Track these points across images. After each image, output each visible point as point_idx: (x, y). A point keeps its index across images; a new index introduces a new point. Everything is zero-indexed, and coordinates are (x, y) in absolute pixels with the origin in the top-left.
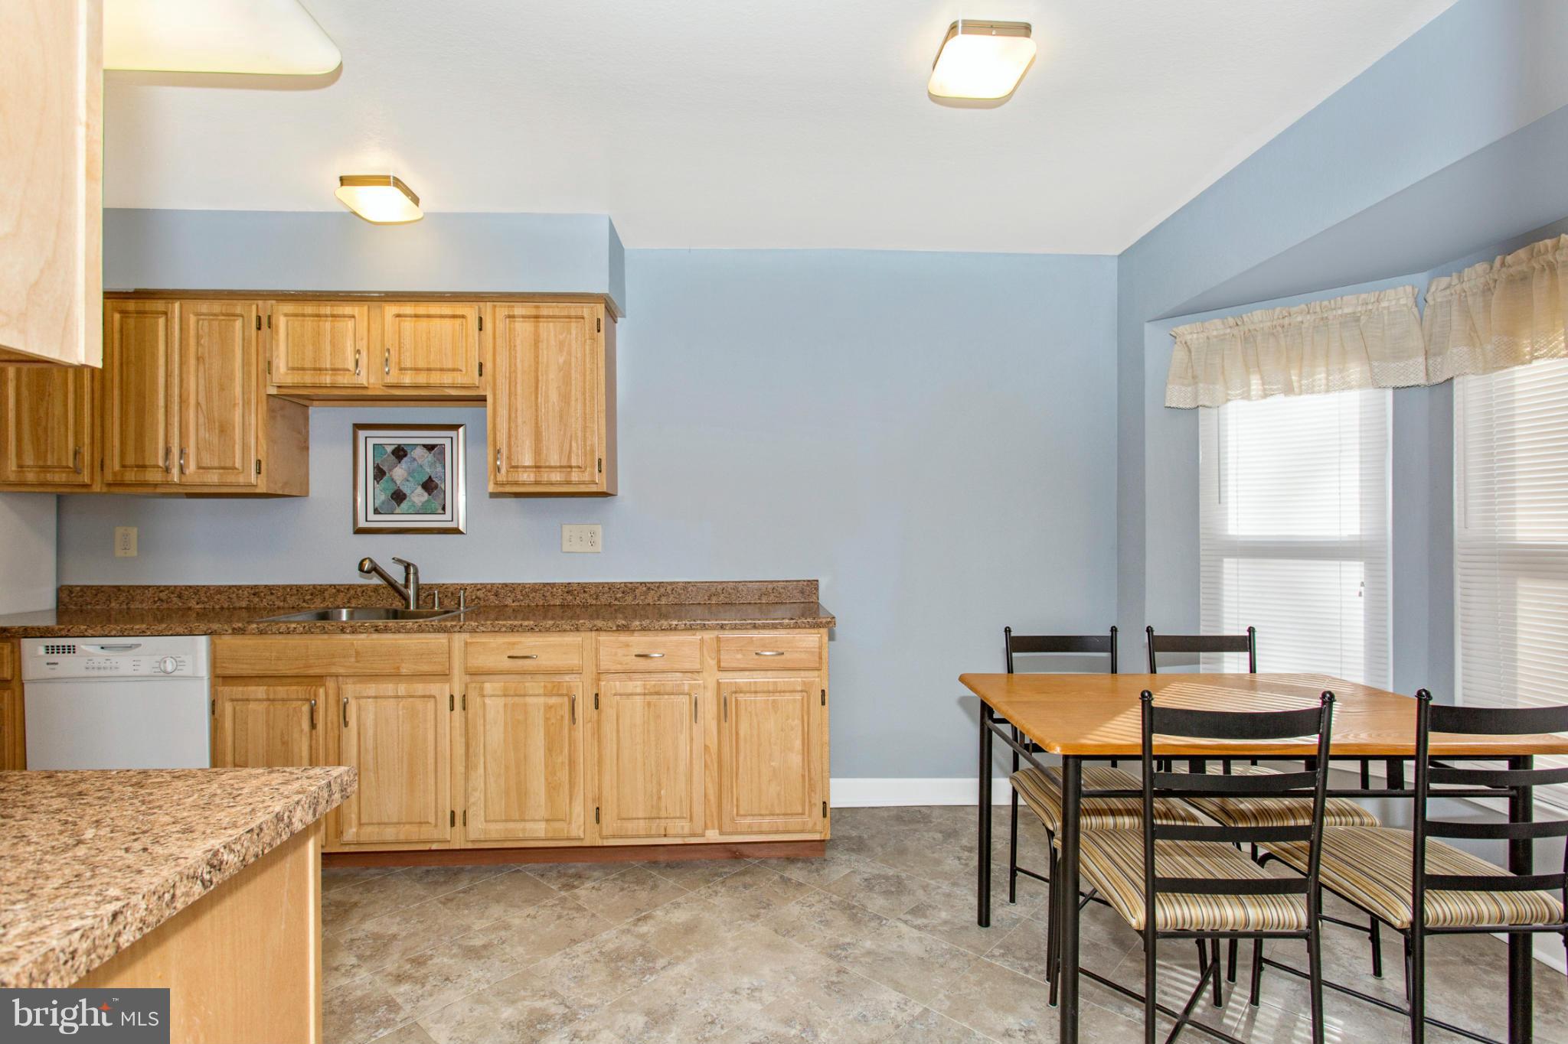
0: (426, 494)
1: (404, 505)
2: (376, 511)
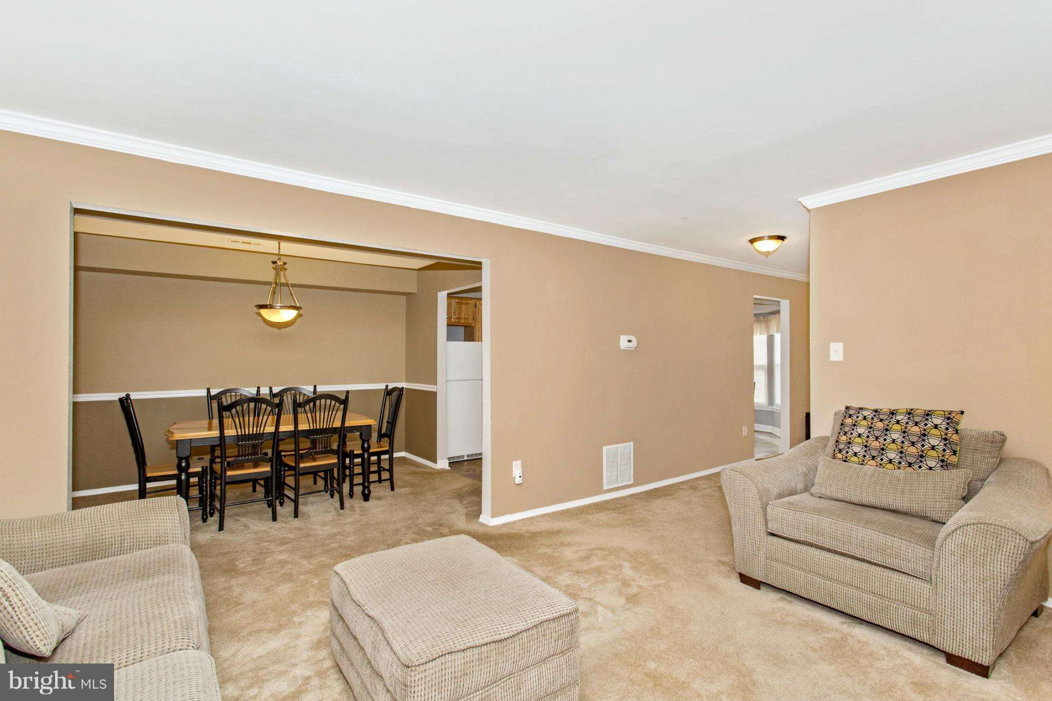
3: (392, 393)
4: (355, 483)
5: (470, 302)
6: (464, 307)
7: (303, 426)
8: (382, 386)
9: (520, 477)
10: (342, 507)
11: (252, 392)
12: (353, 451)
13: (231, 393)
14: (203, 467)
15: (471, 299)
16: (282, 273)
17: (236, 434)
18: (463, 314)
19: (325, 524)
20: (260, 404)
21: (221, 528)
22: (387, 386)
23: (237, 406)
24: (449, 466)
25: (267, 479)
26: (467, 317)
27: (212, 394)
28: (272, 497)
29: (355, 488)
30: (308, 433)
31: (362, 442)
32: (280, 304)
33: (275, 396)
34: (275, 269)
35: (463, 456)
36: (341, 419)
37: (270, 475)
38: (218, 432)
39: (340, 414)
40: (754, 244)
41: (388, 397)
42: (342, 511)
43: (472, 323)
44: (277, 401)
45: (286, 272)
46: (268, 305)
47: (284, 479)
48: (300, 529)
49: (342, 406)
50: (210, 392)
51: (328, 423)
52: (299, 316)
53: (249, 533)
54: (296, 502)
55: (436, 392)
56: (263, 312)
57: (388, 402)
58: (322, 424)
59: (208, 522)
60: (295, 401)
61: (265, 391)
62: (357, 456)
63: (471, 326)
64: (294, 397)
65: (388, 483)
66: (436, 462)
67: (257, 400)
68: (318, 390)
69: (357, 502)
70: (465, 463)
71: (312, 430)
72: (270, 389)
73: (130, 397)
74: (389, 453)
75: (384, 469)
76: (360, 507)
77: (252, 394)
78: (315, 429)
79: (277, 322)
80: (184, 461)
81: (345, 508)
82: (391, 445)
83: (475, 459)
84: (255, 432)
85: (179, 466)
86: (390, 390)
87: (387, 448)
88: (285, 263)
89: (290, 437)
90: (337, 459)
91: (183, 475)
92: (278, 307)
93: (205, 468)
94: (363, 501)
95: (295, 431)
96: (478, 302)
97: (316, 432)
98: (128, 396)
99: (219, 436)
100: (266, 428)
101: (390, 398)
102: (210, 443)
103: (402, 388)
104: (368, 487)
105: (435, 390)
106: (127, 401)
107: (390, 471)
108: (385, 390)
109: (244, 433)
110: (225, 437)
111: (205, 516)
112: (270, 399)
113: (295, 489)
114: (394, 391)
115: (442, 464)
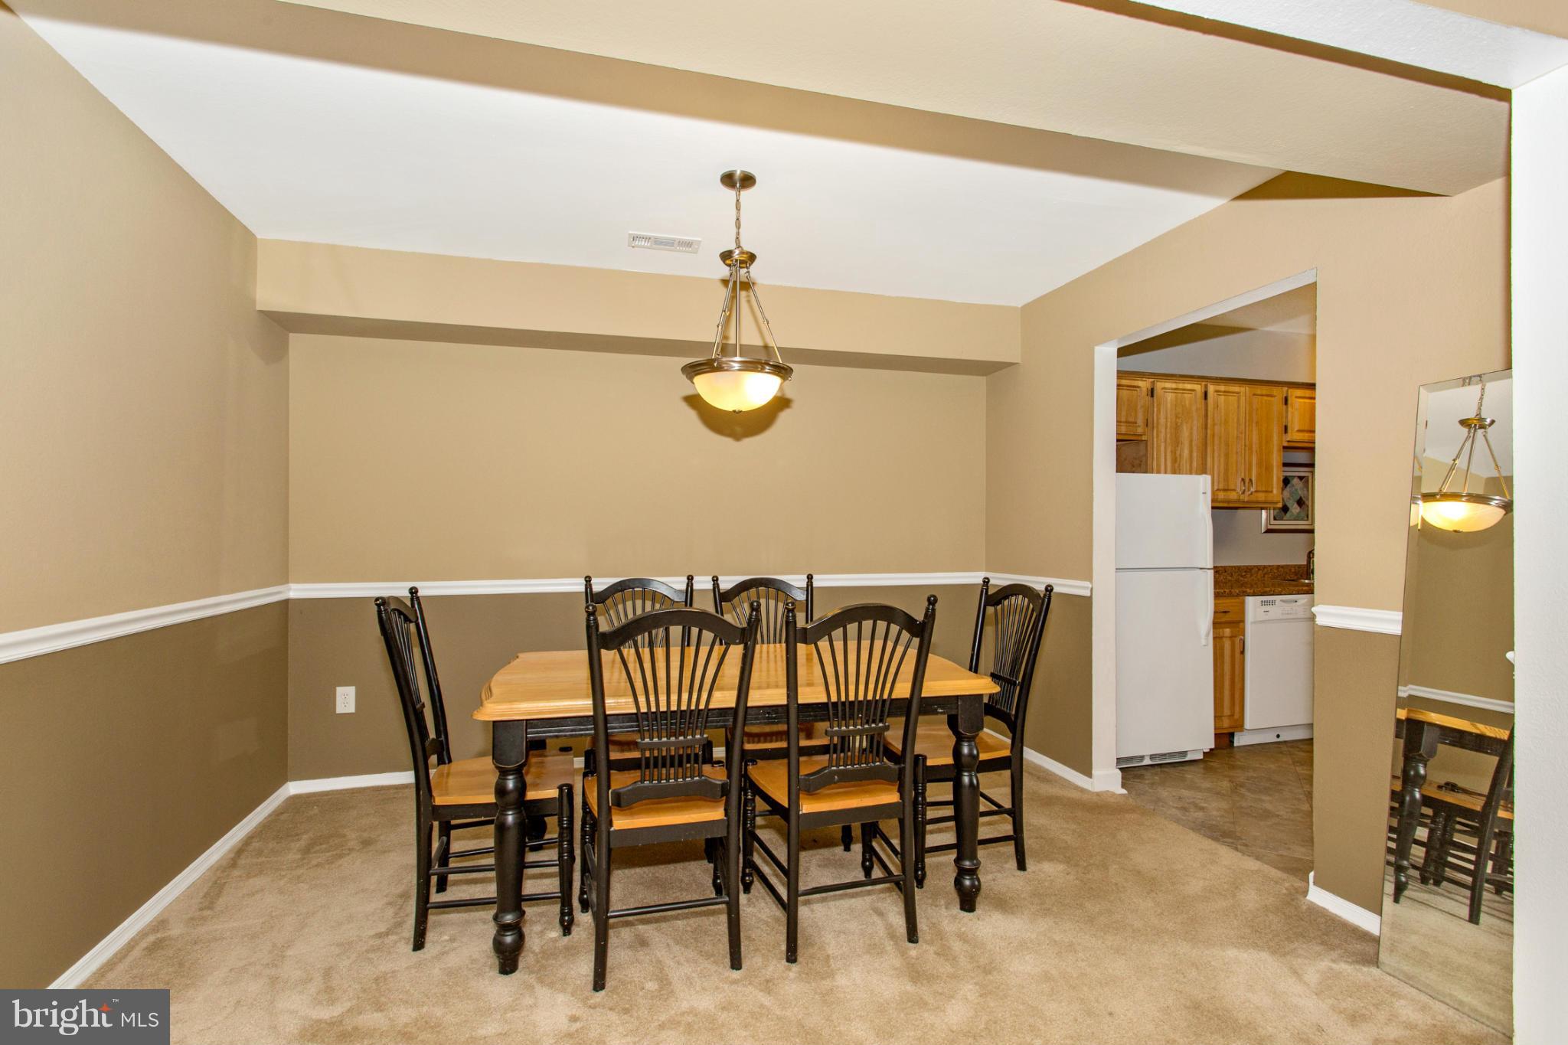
0: (1299, 508)
1: (1288, 514)
2: (1275, 519)
3: (1006, 597)
5: (1143, 384)
6: (1125, 395)
7: (811, 694)
8: (976, 578)
10: (912, 935)
11: (674, 586)
12: (925, 758)
13: (634, 588)
14: (560, 788)
15: (1141, 375)
16: (743, 294)
17: (635, 711)
18: (1125, 413)
19: (884, 1023)
20: (694, 629)
21: (599, 979)
22: (986, 581)
23: (637, 635)
24: (1123, 786)
26: (1131, 419)
27: (596, 589)
28: (728, 895)
29: (931, 860)
30: (820, 711)
31: (954, 739)
32: (740, 356)
33: (726, 598)
34: (726, 281)
35: (1142, 758)
36: (912, 679)
37: (720, 833)
38: (589, 702)
39: (912, 653)
41: (990, 610)
43: (1144, 434)
44: (736, 618)
46: (713, 364)
47: (753, 823)
49: (916, 641)
50: (591, 585)
51: (880, 687)
52: (781, 403)
53: (672, 1023)
54: (790, 909)
55: (1090, 598)
56: (702, 384)
57: (989, 631)
58: (862, 688)
59: (574, 933)
60: (790, 622)
61: (703, 583)
63: (1141, 441)
64: (789, 611)
65: (1009, 848)
66: (1087, 771)
67: (687, 616)
68: (815, 584)
69: (943, 911)
70: (1148, 774)
71: (835, 704)
72: (713, 580)
73: (419, 594)
74: (1012, 764)
75: (1000, 810)
76: (962, 937)
77: (676, 591)
78: (843, 703)
79: (734, 411)
80: (511, 777)
81: (920, 934)
82: (1018, 744)
83: (1170, 766)
84: (684, 707)
85: (500, 791)
86: (1000, 590)
87: (1006, 753)
88: (752, 257)
89: (775, 718)
90: (898, 794)
91: (510, 813)
92: (736, 366)
93: (567, 791)
94: (959, 907)
95: (787, 706)
96: (1158, 383)
97: (844, 710)
98: (413, 591)
99: (591, 713)
100: (716, 694)
101: (996, 610)
102: (572, 730)
103: (1049, 589)
104: (972, 872)
105: (1089, 594)
106: (409, 604)
107: (1015, 813)
108: (982, 592)
109: (653, 709)
110: (606, 716)
111: (566, 918)
112: (717, 612)
113: (786, 872)
114: (1012, 596)
115: (1105, 780)
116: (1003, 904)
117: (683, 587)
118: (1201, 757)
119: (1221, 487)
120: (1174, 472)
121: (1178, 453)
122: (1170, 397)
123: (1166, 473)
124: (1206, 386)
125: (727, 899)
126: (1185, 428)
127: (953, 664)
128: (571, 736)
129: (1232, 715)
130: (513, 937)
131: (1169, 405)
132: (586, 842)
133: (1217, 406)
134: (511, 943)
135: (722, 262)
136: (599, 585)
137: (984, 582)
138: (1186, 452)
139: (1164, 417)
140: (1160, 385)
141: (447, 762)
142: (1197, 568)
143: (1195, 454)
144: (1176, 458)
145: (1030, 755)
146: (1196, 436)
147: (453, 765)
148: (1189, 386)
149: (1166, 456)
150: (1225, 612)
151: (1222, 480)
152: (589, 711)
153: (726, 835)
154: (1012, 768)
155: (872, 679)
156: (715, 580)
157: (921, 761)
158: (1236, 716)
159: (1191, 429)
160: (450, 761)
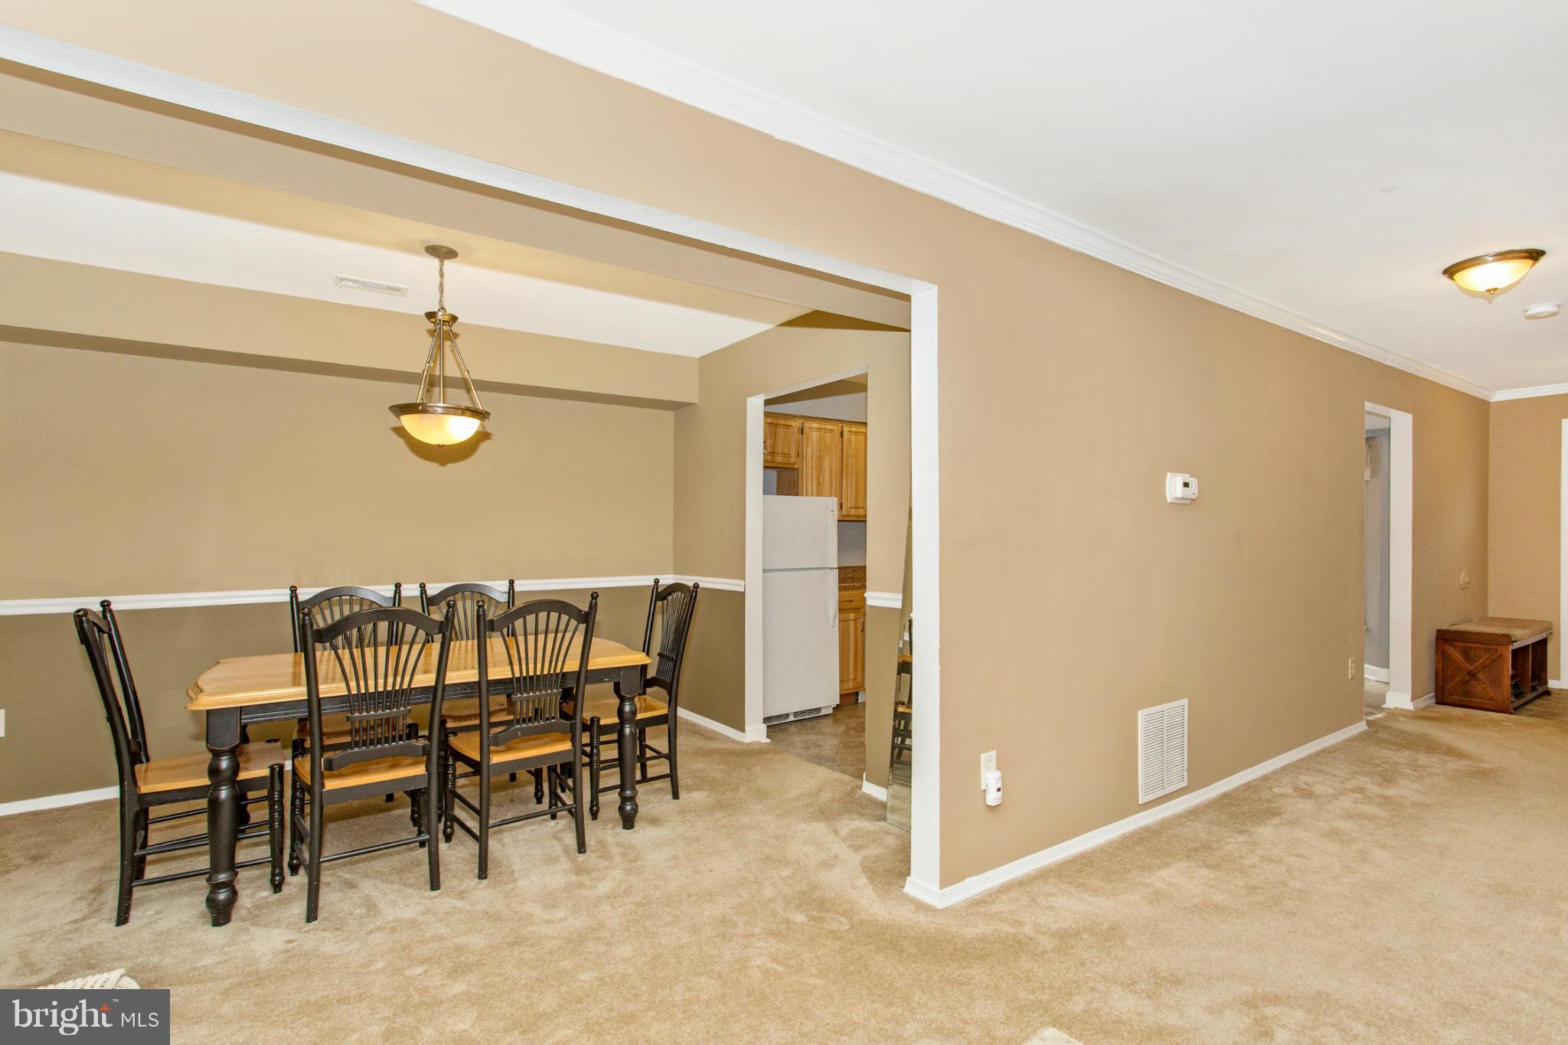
3: (669, 594)
4: (601, 787)
5: (793, 423)
6: (781, 431)
7: (498, 671)
8: (648, 581)
9: (999, 790)
10: (582, 847)
11: (382, 593)
12: (599, 719)
13: (340, 596)
14: (272, 768)
15: (794, 417)
17: (347, 693)
18: (780, 446)
19: (551, 901)
20: (401, 624)
21: (312, 914)
22: (657, 581)
23: (346, 630)
24: (768, 736)
25: (416, 796)
26: (786, 452)
27: (301, 598)
28: (429, 833)
29: (603, 798)
30: (506, 686)
31: (618, 701)
32: (444, 403)
33: (432, 601)
34: (431, 333)
35: (787, 715)
36: (579, 656)
37: (423, 785)
38: (304, 688)
39: (579, 639)
40: (1455, 277)
41: (659, 603)
42: (581, 857)
43: (796, 463)
44: (437, 615)
45: (458, 341)
46: (419, 404)
47: (454, 784)
48: (496, 918)
49: (583, 627)
50: (296, 595)
51: (553, 664)
52: (482, 436)
53: (378, 929)
54: (481, 840)
55: (743, 593)
56: (408, 422)
57: (658, 619)
58: (539, 666)
59: (285, 890)
60: (480, 616)
61: (410, 590)
62: (608, 729)
63: (794, 469)
64: (479, 607)
65: (666, 784)
66: (743, 730)
67: (395, 614)
68: (517, 589)
69: (610, 832)
70: (792, 729)
71: (518, 679)
72: (421, 587)
73: (112, 607)
74: (668, 721)
75: (659, 755)
76: (620, 845)
77: (385, 598)
78: (525, 678)
79: (438, 445)
80: (224, 758)
81: (587, 847)
82: (673, 703)
83: (809, 719)
84: (389, 688)
85: (214, 771)
86: (665, 589)
87: (665, 711)
88: (454, 319)
89: (470, 693)
90: (571, 743)
91: (224, 788)
92: (440, 410)
93: (277, 772)
94: (622, 827)
95: (479, 683)
96: (807, 424)
97: (525, 683)
98: (105, 605)
99: (306, 698)
100: (416, 677)
101: (663, 605)
102: (285, 714)
103: (696, 586)
104: (632, 799)
105: (743, 590)
106: (101, 615)
107: (671, 757)
108: (653, 590)
109: (363, 691)
110: (319, 700)
111: (277, 878)
112: (424, 612)
113: (478, 812)
114: (674, 592)
115: (755, 732)
116: (654, 821)
117: (392, 594)
118: (831, 711)
119: (853, 505)
120: (818, 495)
121: (821, 479)
122: (815, 435)
123: (812, 495)
124: (842, 427)
125: (428, 837)
126: (826, 460)
127: (619, 644)
128: (285, 719)
129: (855, 679)
130: (227, 893)
131: (814, 441)
132: (296, 814)
133: (849, 444)
134: (224, 899)
135: (427, 320)
136: (304, 594)
137: (655, 582)
138: (827, 479)
139: (811, 450)
140: (807, 425)
141: (144, 761)
142: (828, 568)
143: (834, 480)
144: (820, 483)
145: (682, 713)
146: (836, 467)
147: (150, 763)
148: (829, 427)
149: (812, 478)
150: (851, 601)
151: (853, 499)
152: (303, 696)
153: (426, 786)
154: (669, 722)
155: (547, 660)
156: (423, 587)
157: (596, 723)
158: (859, 680)
159: (832, 460)
160: (148, 760)
